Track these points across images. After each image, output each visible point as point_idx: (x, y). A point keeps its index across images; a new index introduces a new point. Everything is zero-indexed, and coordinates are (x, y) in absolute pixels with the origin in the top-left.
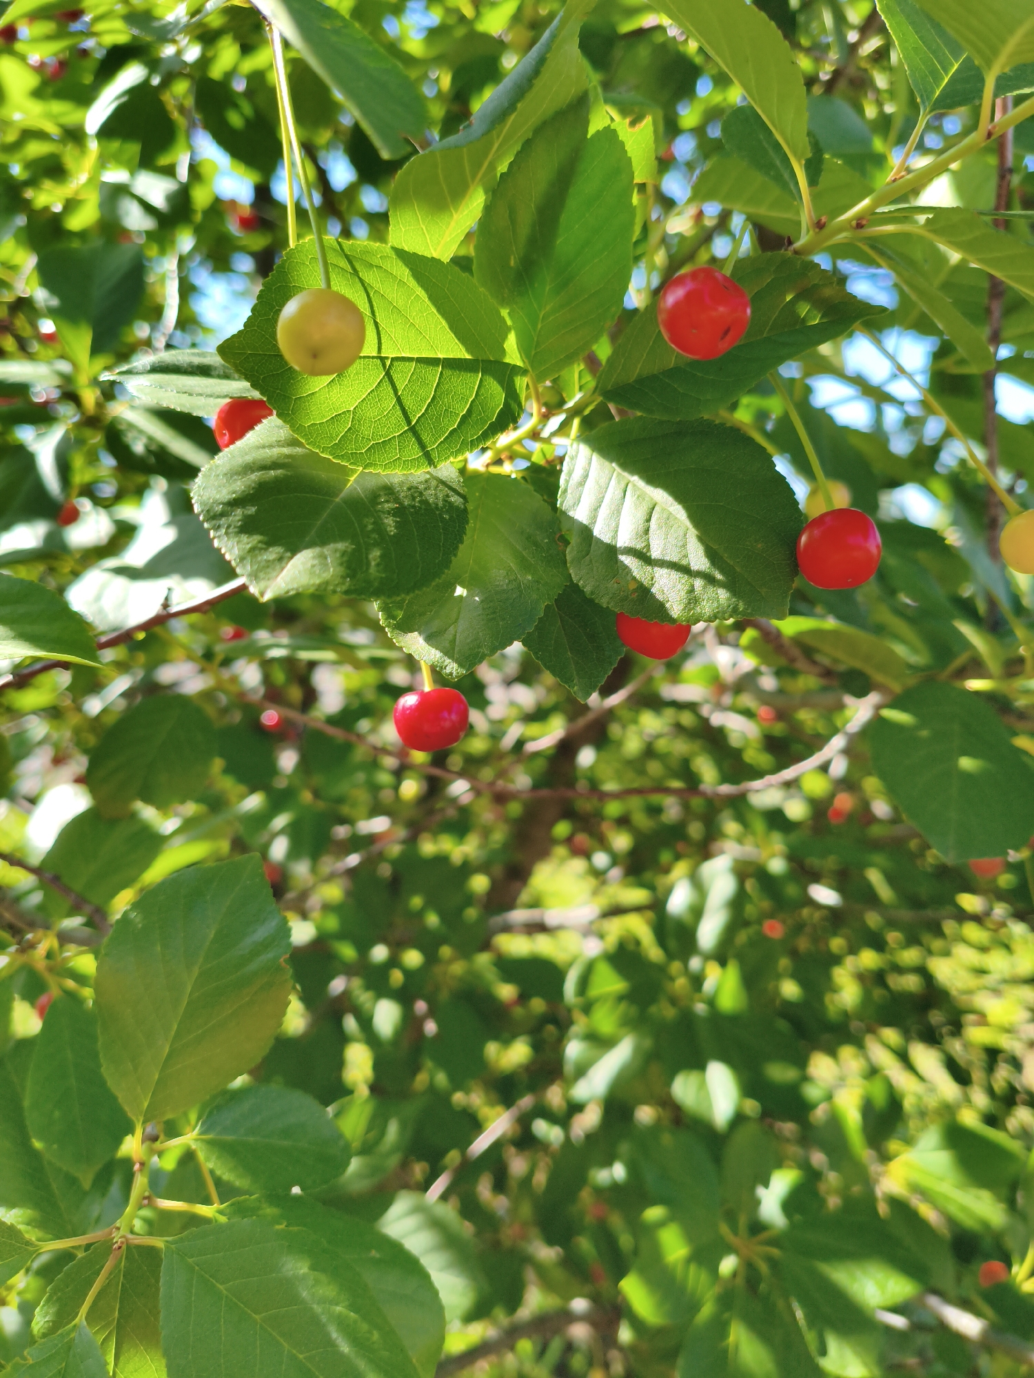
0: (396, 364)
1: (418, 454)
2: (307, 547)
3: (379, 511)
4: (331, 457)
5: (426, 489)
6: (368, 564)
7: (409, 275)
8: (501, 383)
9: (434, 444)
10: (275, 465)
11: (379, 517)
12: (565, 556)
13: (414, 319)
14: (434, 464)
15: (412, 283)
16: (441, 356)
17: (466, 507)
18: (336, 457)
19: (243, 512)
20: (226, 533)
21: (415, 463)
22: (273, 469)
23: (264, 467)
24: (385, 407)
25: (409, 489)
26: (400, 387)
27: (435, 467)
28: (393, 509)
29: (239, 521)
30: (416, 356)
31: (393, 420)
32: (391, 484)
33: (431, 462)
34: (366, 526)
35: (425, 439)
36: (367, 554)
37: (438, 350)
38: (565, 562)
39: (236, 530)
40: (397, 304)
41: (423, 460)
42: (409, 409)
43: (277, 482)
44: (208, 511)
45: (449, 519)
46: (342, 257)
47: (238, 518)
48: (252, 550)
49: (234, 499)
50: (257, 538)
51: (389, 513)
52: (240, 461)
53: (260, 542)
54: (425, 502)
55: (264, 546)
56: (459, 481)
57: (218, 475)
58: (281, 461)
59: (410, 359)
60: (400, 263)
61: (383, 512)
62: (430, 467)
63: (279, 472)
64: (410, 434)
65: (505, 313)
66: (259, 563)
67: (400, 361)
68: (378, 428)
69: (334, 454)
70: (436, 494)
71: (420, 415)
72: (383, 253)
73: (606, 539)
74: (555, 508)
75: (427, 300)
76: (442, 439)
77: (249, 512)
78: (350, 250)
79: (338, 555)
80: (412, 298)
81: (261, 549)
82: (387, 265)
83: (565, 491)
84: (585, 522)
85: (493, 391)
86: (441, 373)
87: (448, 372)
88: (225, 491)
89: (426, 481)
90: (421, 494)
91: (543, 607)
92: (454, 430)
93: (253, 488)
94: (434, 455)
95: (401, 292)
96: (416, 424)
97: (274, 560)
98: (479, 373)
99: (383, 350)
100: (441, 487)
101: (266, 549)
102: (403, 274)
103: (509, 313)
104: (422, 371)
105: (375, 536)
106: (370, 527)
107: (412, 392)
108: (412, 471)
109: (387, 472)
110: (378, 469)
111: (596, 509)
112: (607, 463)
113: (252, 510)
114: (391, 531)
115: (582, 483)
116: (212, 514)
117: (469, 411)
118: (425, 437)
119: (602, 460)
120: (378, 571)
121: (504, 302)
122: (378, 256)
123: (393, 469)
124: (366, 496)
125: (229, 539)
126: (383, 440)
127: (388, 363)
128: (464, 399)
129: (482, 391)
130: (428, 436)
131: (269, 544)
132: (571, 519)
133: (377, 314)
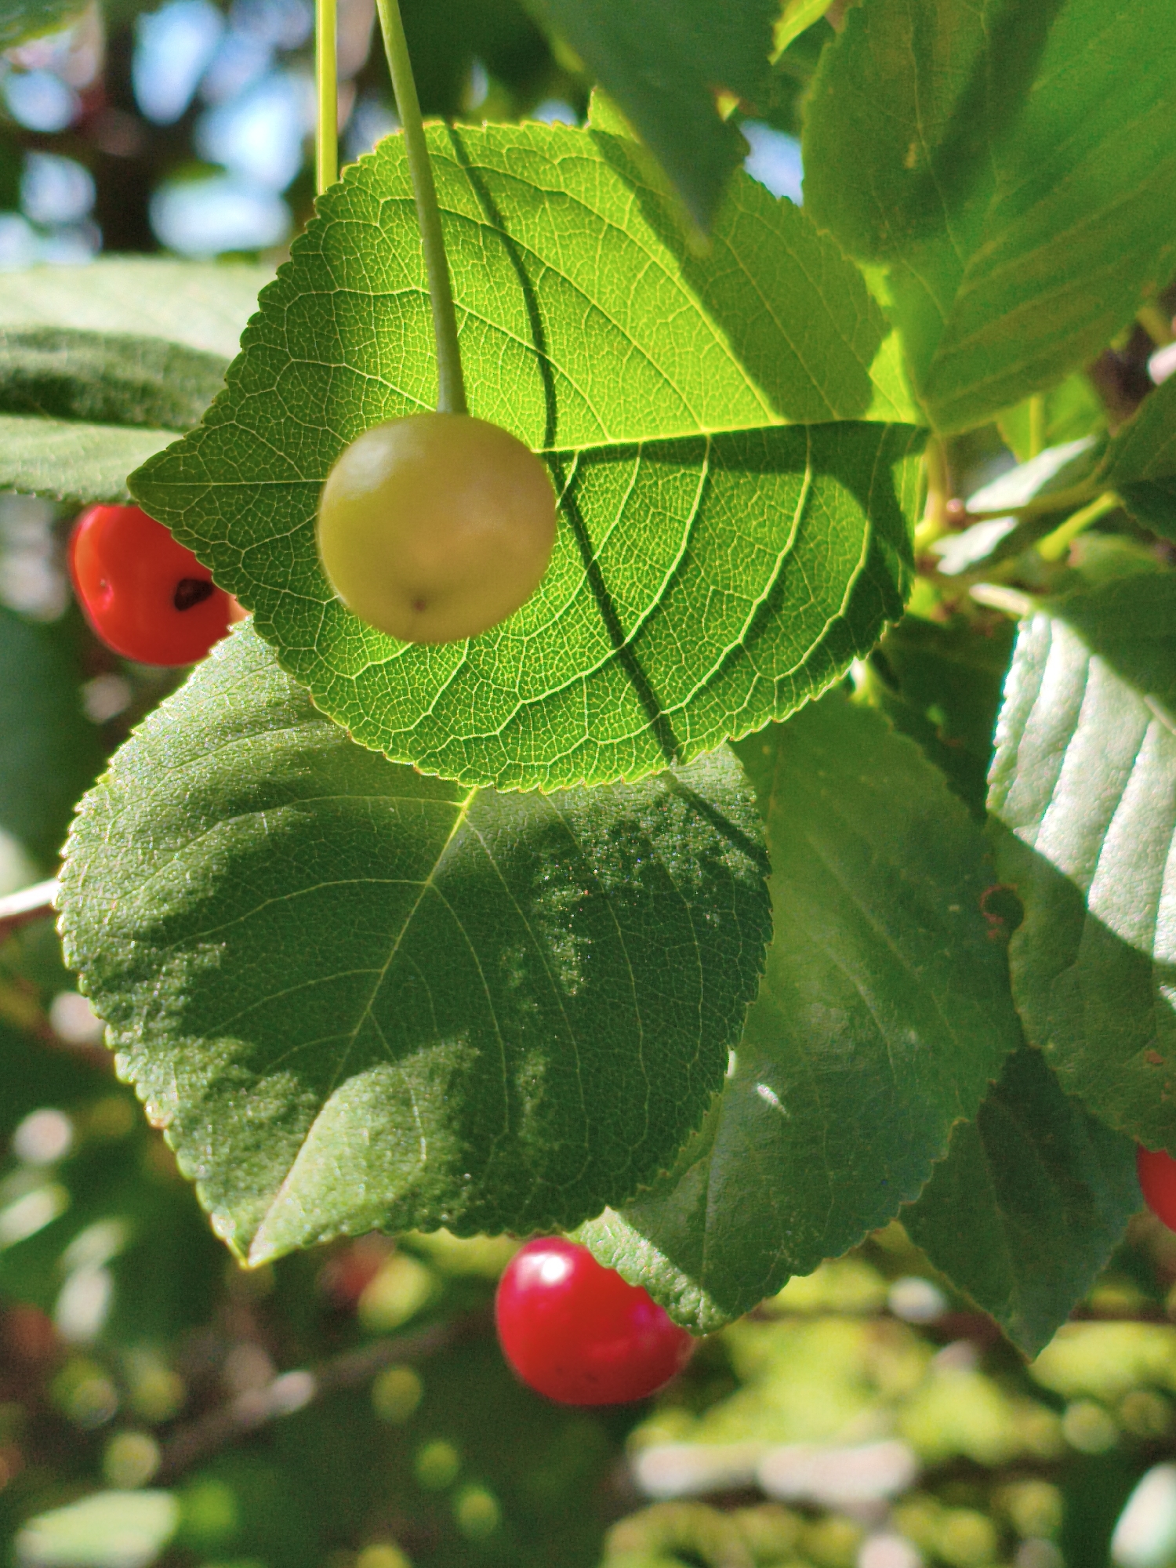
0: (590, 471)
1: (638, 726)
2: (354, 1069)
3: (541, 916)
4: (414, 763)
5: (658, 830)
6: (516, 1109)
7: (635, 212)
8: (859, 491)
9: (683, 693)
10: (269, 794)
11: (539, 935)
12: (1006, 960)
13: (641, 337)
14: (679, 753)
15: (642, 232)
16: (706, 430)
17: (763, 885)
18: (429, 760)
19: (190, 962)
20: (148, 1036)
21: (631, 755)
22: (266, 806)
23: (242, 804)
24: (556, 598)
25: (615, 834)
26: (599, 537)
27: (682, 762)
28: (574, 907)
29: (182, 992)
30: (642, 439)
31: (576, 634)
32: (568, 819)
33: (670, 747)
34: (507, 974)
35: (660, 682)
36: (512, 1072)
37: (700, 415)
38: (1005, 979)
39: (174, 1023)
40: (599, 300)
41: (652, 744)
42: (620, 595)
43: (275, 847)
44: (99, 961)
45: (721, 927)
46: (462, 184)
47: (177, 983)
48: (218, 1087)
49: (168, 920)
50: (228, 1046)
51: (564, 918)
52: (177, 782)
53: (235, 1060)
54: (656, 873)
55: (245, 1074)
56: (745, 799)
57: (122, 836)
58: (285, 777)
59: (624, 453)
60: (613, 178)
61: (551, 921)
62: (669, 761)
63: (283, 813)
64: (619, 672)
65: (876, 279)
66: (234, 1133)
67: (602, 461)
68: (538, 659)
69: (424, 751)
70: (685, 846)
71: (647, 612)
72: (568, 150)
73: (1124, 926)
74: (980, 814)
75: (677, 276)
76: (704, 681)
77: (207, 961)
78: (482, 156)
79: (438, 1087)
80: (640, 276)
81: (239, 1084)
82: (575, 188)
83: (1011, 763)
84: (1066, 866)
85: (839, 521)
86: (708, 481)
87: (726, 479)
88: (141, 893)
89: (659, 804)
90: (646, 848)
91: (949, 1133)
92: (737, 652)
93: (215, 879)
94: (680, 728)
95: (613, 262)
96: (635, 639)
97: (274, 1121)
98: (803, 470)
99: (559, 438)
100: (700, 823)
101: (251, 1085)
102: (622, 210)
103: (889, 280)
104: (656, 483)
105: (530, 1005)
106: (518, 976)
107: (629, 549)
108: (622, 776)
109: (558, 785)
110: (535, 781)
111: (1098, 829)
112: (1130, 695)
113: (211, 955)
114: (571, 983)
115: (1059, 744)
116: (108, 971)
117: (778, 591)
118: (660, 679)
119: (1116, 684)
120: (542, 1132)
121: (876, 250)
122: (556, 162)
123: (574, 775)
124: (501, 865)
125: (154, 1050)
126: (548, 692)
127: (570, 470)
128: (764, 557)
129: (813, 525)
130: (666, 673)
131: (258, 1064)
132: (1025, 851)
133: (549, 340)
